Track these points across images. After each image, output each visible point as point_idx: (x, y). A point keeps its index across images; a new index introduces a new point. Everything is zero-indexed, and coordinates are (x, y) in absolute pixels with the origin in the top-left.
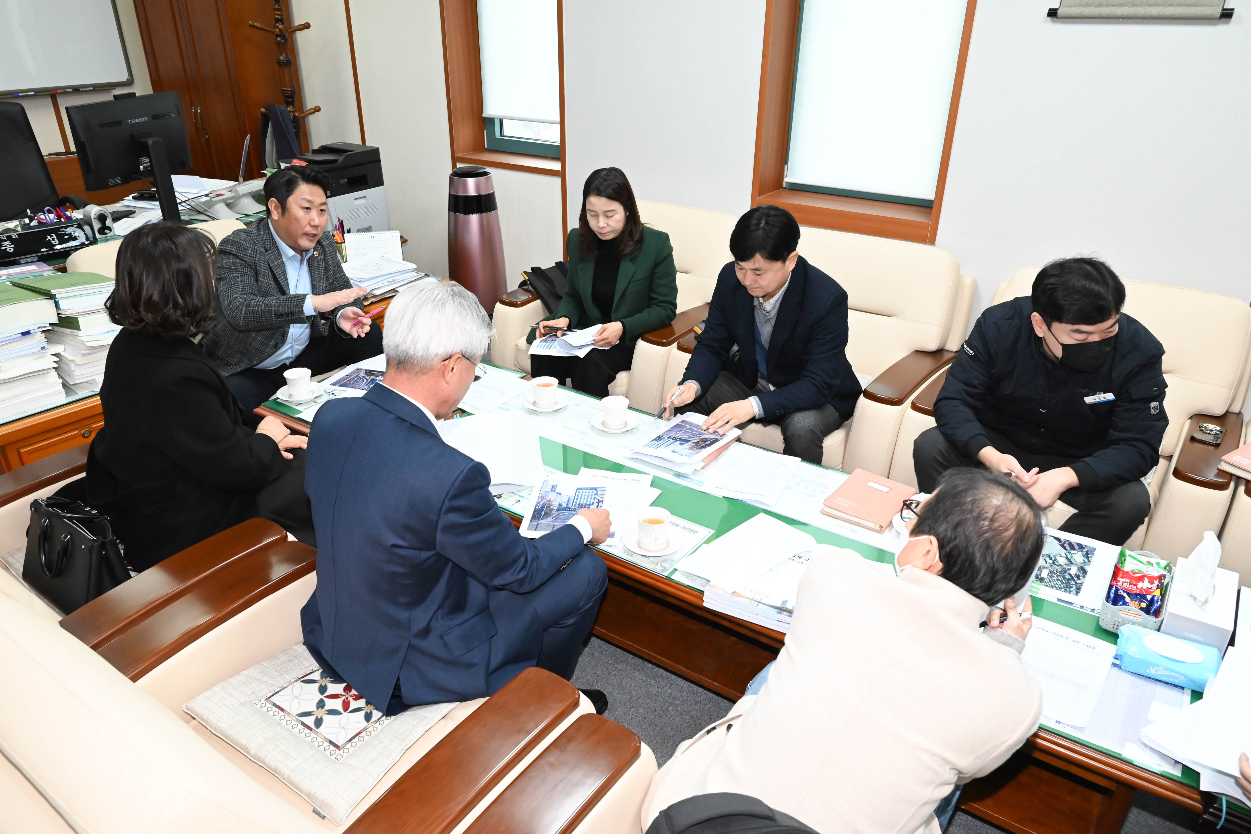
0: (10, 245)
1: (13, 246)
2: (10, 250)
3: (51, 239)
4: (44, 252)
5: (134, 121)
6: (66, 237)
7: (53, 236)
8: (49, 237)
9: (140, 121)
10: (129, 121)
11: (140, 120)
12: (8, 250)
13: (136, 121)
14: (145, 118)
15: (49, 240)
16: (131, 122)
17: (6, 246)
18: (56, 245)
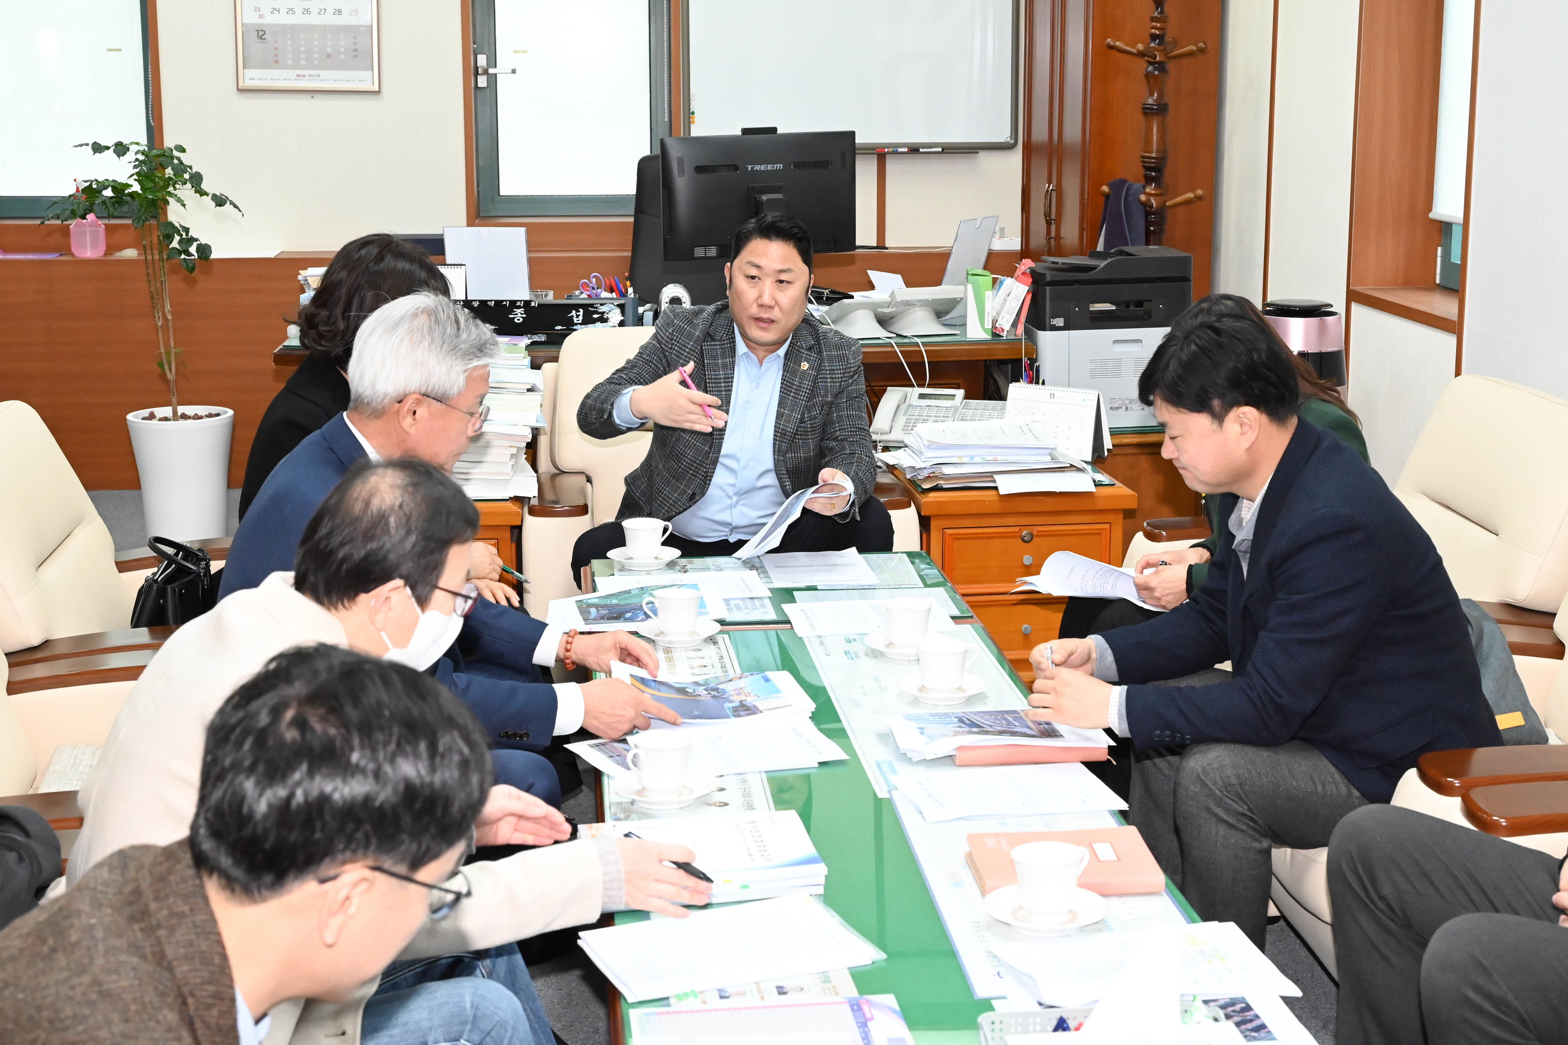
0: (522, 314)
1: (524, 316)
2: (519, 320)
3: (575, 316)
4: (558, 330)
5: (757, 168)
6: (595, 316)
7: (579, 312)
8: (574, 312)
9: (768, 169)
10: (750, 167)
11: (769, 167)
12: (516, 320)
13: (763, 167)
14: (778, 166)
15: (573, 316)
16: (752, 168)
17: (517, 314)
18: (577, 324)
